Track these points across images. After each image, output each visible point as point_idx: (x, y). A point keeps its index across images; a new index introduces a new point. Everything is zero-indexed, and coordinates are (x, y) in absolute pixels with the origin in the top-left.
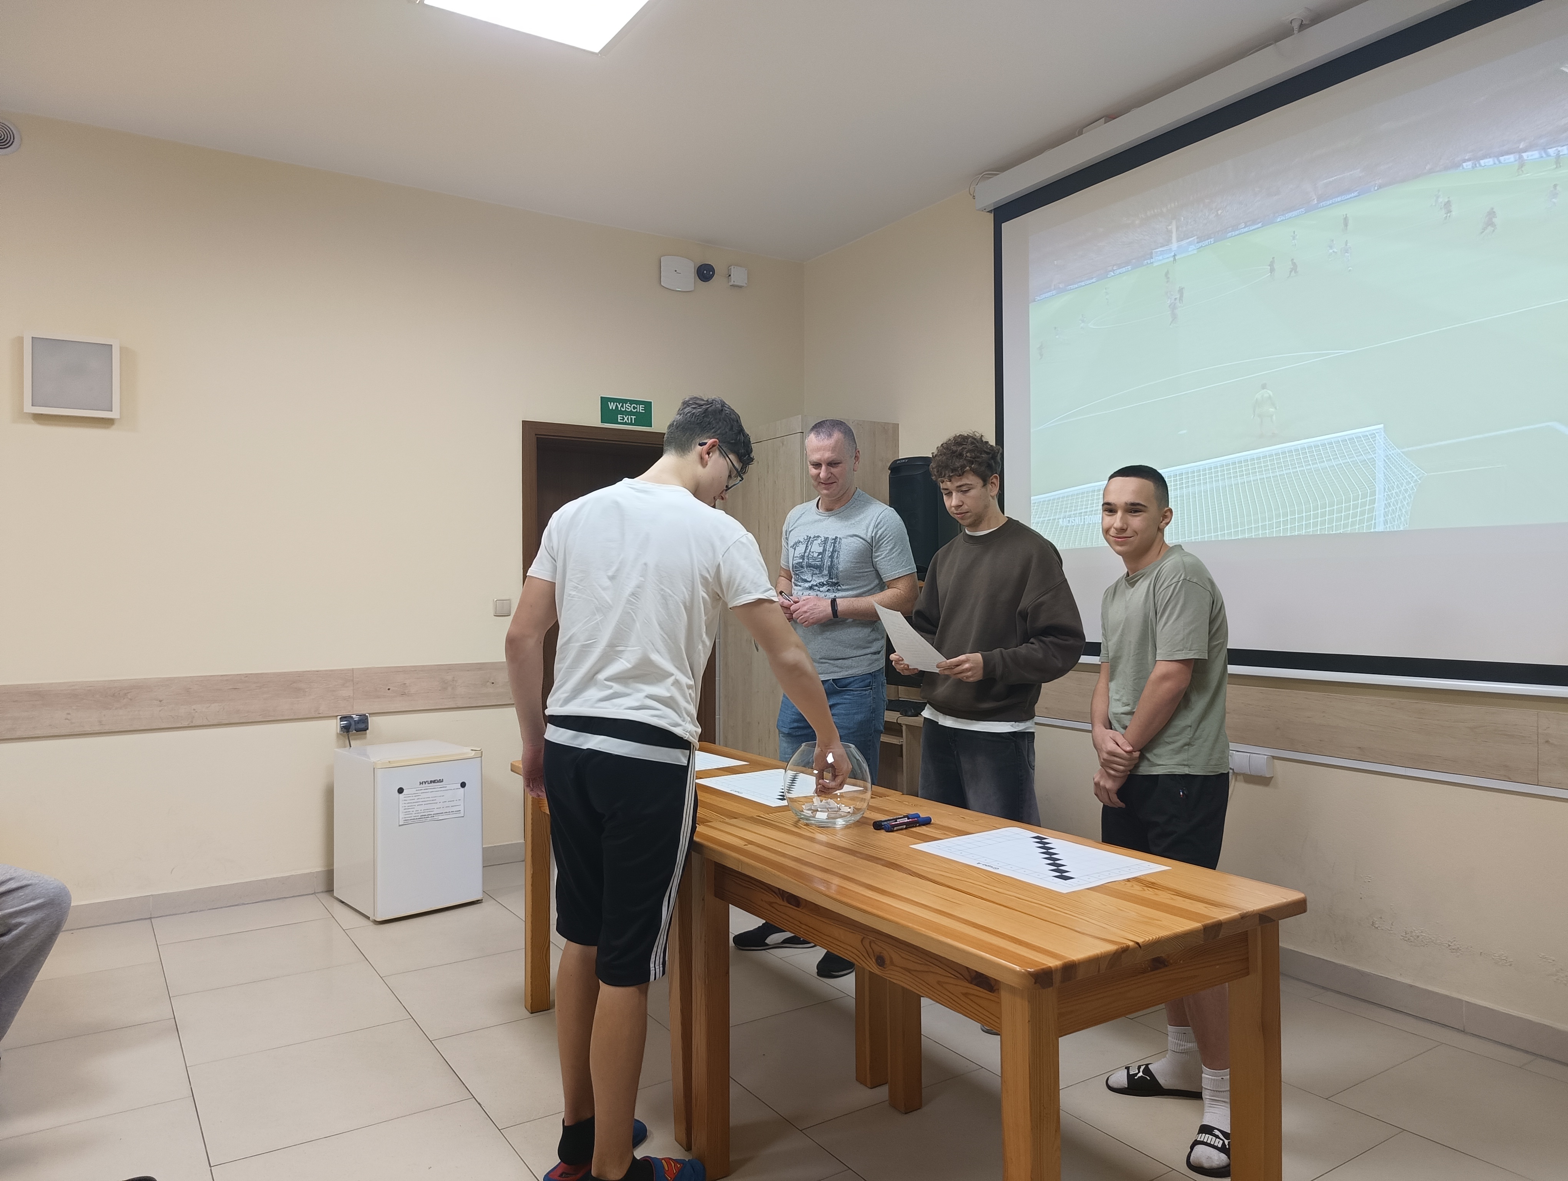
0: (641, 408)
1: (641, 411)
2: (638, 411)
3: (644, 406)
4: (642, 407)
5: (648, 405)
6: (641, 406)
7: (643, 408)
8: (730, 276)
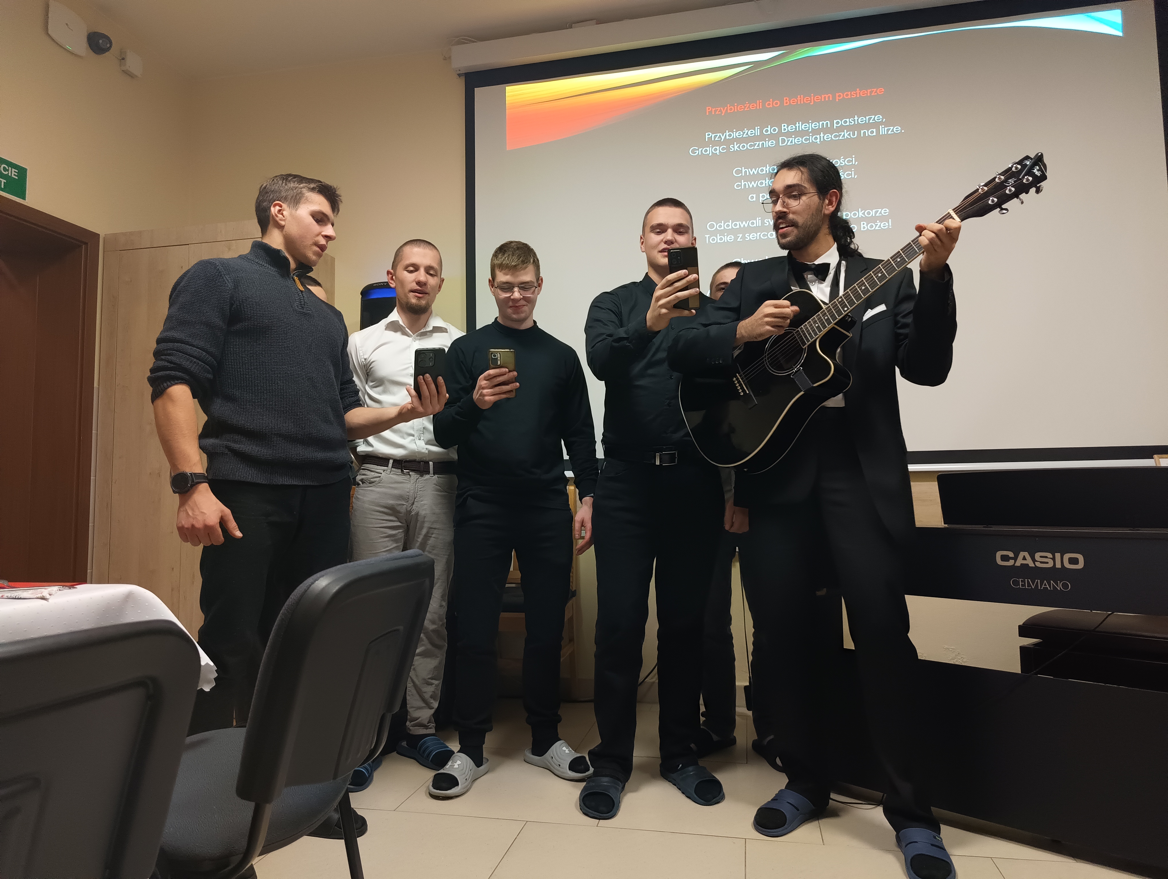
0: (13, 173)
1: (13, 176)
2: (10, 175)
3: (17, 171)
4: (15, 172)
5: (22, 172)
6: (13, 170)
7: (17, 174)
8: (123, 59)
